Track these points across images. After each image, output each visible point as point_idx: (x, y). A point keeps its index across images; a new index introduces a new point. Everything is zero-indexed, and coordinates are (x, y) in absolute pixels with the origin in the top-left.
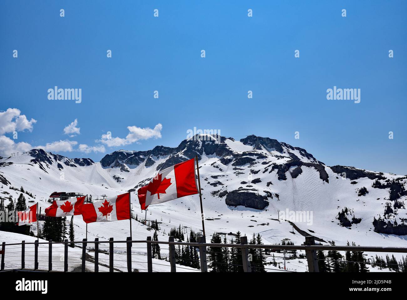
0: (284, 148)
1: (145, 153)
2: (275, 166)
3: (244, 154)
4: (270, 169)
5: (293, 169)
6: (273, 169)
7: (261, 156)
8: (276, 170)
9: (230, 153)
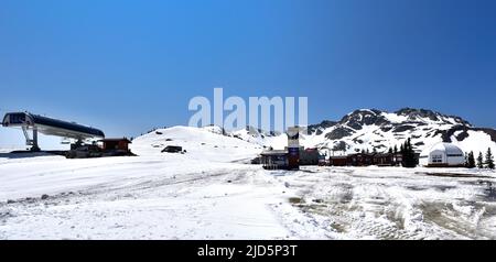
0: (438, 117)
1: (316, 126)
2: (438, 132)
3: (404, 123)
4: (433, 134)
5: (457, 133)
6: (436, 134)
7: (421, 124)
8: (440, 135)
9: (388, 122)
